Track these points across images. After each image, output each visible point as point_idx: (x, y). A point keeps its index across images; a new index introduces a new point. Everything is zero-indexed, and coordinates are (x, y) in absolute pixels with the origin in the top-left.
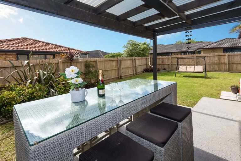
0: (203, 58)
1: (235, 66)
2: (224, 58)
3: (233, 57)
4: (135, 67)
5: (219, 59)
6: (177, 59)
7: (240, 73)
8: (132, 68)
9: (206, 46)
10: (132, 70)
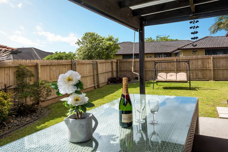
0: (186, 62)
1: (221, 72)
2: (208, 63)
3: (219, 60)
4: (96, 75)
5: (203, 63)
6: (155, 62)
7: (226, 82)
8: (92, 77)
9: (186, 46)
10: (92, 80)
